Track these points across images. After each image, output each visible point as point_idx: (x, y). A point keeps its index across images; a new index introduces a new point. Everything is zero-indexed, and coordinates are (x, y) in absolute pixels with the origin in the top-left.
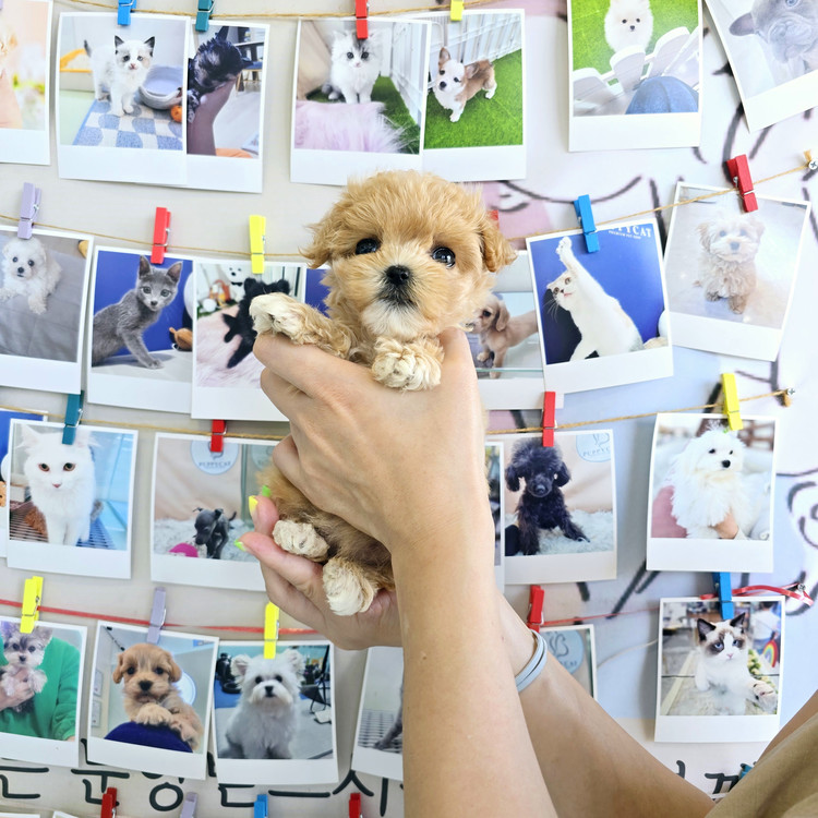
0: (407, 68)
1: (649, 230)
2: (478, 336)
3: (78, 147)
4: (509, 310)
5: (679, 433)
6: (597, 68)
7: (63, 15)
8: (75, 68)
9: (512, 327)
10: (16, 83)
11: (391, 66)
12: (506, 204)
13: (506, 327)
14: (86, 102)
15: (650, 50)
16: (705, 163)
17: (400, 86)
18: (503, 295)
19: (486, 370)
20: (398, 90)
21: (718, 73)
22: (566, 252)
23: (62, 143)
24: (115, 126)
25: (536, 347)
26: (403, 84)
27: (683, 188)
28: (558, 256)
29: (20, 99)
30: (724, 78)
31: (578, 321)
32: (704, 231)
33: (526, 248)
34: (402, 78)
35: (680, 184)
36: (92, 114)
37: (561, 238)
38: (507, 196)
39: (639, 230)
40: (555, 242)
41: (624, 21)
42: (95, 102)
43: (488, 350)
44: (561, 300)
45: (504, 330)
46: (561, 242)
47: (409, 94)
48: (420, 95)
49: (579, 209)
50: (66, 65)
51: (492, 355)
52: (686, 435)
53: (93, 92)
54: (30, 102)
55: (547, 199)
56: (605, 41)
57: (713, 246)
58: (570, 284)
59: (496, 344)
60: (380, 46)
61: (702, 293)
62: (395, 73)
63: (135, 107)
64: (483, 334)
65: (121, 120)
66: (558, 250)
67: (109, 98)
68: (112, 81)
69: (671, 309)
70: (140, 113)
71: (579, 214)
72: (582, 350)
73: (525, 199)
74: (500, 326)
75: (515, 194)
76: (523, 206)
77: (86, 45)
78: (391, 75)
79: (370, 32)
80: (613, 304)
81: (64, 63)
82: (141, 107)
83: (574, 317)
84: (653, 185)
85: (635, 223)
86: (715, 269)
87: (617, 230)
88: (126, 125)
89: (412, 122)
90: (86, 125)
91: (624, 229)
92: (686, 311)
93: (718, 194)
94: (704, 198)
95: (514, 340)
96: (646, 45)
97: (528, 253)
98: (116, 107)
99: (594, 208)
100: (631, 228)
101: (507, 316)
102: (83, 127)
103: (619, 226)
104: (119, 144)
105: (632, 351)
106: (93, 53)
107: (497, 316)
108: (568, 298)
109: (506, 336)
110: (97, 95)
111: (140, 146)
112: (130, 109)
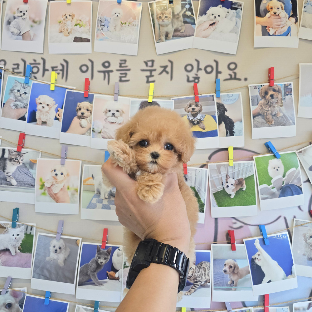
0: (200, 184)
1: (286, 236)
2: (228, 275)
3: (88, 209)
4: (239, 266)
5: (301, 309)
6: (267, 184)
7: (84, 165)
8: (89, 183)
9: (240, 272)
10: (68, 188)
11: (195, 184)
12: (235, 226)
13: (238, 272)
14: (91, 195)
15: (284, 176)
16: (302, 211)
17: (198, 190)
18: (236, 260)
19: (231, 287)
20: (197, 191)
21: (305, 182)
22: (258, 245)
23: (83, 208)
24: (101, 203)
25: (249, 279)
26: (199, 190)
27: (296, 221)
28: (255, 246)
29: (70, 194)
30: (308, 183)
31: (264, 269)
32: (305, 236)
33: (243, 243)
34: (199, 188)
35: (295, 219)
36: (94, 199)
37: (255, 240)
38: (235, 223)
39: (282, 237)
40: (254, 241)
41: (274, 168)
42: (95, 195)
43: (232, 280)
44: (257, 262)
45: (237, 273)
46: (256, 241)
47: (201, 193)
48: (205, 194)
49: (261, 228)
50: (85, 182)
51: (233, 282)
52: (304, 309)
53: (94, 191)
54: (73, 195)
55: (249, 225)
56: (268, 175)
57: (308, 241)
58: (260, 256)
59: (234, 278)
60: (191, 177)
61: (306, 258)
62: (196, 186)
63: (108, 196)
64: (230, 274)
65: (104, 200)
66: (255, 244)
67: (100, 193)
68: (101, 188)
69: (295, 264)
70: (111, 198)
71: (261, 231)
72: (265, 280)
73: (242, 224)
74: (236, 272)
75: (238, 223)
76: (241, 227)
77: (93, 176)
78: (195, 186)
79: (188, 172)
80: (275, 263)
81: (85, 181)
82: (111, 196)
83: (262, 268)
84: (285, 218)
85: (281, 234)
86: (310, 249)
87: (275, 236)
88: (106, 202)
89: (202, 202)
90: (92, 202)
91: (277, 236)
92: (300, 264)
93: (309, 223)
94: (304, 224)
95: (241, 277)
96: (282, 175)
97: (244, 245)
98: (102, 196)
99: (266, 227)
100: (280, 235)
101: (238, 268)
102: (90, 203)
103: (275, 235)
104: (103, 208)
105: (283, 280)
106: (95, 179)
107: (235, 268)
108: (259, 261)
109: (238, 275)
110: (96, 192)
111: (110, 209)
112: (107, 197)
